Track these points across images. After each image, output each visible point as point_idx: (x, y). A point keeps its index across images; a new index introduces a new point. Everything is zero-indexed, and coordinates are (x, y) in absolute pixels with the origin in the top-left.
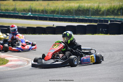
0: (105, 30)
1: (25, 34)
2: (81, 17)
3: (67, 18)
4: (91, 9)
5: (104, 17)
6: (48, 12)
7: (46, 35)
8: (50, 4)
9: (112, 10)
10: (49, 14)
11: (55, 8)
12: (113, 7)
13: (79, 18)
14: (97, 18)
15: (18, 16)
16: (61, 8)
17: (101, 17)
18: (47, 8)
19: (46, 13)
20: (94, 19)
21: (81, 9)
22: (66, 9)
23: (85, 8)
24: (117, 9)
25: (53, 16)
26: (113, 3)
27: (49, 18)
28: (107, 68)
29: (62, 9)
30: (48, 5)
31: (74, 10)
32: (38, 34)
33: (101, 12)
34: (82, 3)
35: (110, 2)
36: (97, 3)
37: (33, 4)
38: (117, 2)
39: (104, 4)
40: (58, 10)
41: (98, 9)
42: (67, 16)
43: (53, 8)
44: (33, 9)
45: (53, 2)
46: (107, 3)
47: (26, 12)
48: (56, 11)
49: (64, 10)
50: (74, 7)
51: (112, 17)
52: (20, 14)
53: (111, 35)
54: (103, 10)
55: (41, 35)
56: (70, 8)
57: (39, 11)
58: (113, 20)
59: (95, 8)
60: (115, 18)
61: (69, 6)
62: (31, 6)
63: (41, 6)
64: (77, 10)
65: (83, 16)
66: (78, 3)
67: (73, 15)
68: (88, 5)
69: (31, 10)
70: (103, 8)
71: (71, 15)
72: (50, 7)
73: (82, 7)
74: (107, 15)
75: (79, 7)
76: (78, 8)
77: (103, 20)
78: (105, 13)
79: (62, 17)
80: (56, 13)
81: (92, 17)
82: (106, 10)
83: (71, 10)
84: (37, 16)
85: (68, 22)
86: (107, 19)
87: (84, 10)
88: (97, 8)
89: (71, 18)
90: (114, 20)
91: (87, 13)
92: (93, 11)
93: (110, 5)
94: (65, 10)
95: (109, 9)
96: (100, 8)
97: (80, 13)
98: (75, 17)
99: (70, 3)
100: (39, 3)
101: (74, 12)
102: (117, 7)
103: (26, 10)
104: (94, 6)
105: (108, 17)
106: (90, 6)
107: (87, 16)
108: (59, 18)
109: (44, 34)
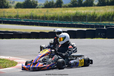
0: (103, 35)
1: (30, 38)
2: (79, 23)
3: (66, 23)
4: (88, 16)
5: (100, 23)
6: (47, 19)
7: (49, 39)
8: (49, 11)
9: (107, 16)
10: (49, 21)
11: (54, 14)
12: (108, 13)
13: (77, 24)
14: (93, 23)
15: (21, 22)
16: (59, 14)
17: (97, 23)
18: (47, 15)
19: (46, 20)
20: (90, 24)
21: (78, 16)
22: (65, 15)
23: (82, 15)
24: (112, 15)
25: (53, 22)
26: (108, 10)
27: (49, 24)
28: (109, 69)
29: (61, 15)
30: (47, 12)
31: (72, 17)
32: (42, 39)
33: (97, 18)
34: (79, 10)
35: (105, 9)
36: (92, 10)
37: (33, 11)
38: (111, 9)
39: (99, 11)
40: (57, 16)
41: (94, 16)
42: (65, 22)
43: (53, 15)
44: (34, 15)
45: (52, 9)
46: (101, 10)
47: (27, 18)
48: (55, 17)
49: (62, 17)
50: (71, 14)
51: (107, 22)
52: (22, 21)
53: (109, 39)
54: (98, 16)
55: (44, 39)
56: (68, 14)
57: (39, 17)
58: (108, 25)
59: (92, 14)
60: (110, 23)
61: (67, 12)
62: (32, 13)
63: (41, 13)
64: (75, 16)
65: (80, 22)
66: (75, 10)
67: (71, 21)
68: (85, 12)
69: (32, 16)
70: (99, 14)
71: (69, 21)
72: (50, 14)
73: (79, 13)
74: (102, 21)
75: (77, 13)
76: (76, 15)
77: (99, 26)
78: (101, 19)
79: (60, 23)
80: (55, 19)
81: (89, 22)
82: (102, 16)
83: (69, 17)
84: (38, 22)
85: (67, 27)
86: (103, 25)
87: (81, 16)
88: (93, 14)
89: (70, 24)
90: (110, 25)
91: (84, 19)
92: (90, 17)
93: (105, 11)
94: (64, 17)
95: (104, 15)
96: (95, 14)
97: (78, 19)
98: (73, 23)
99: (68, 10)
100: (39, 10)
101: (72, 18)
102: (111, 13)
103: (28, 17)
104: (90, 12)
105: (104, 22)
106: (87, 13)
107: (85, 22)
108: (58, 24)
109: (46, 38)
